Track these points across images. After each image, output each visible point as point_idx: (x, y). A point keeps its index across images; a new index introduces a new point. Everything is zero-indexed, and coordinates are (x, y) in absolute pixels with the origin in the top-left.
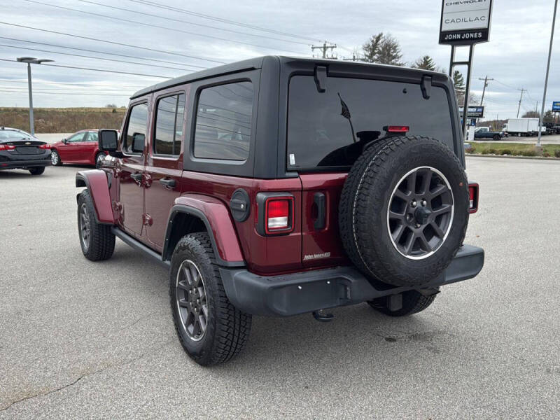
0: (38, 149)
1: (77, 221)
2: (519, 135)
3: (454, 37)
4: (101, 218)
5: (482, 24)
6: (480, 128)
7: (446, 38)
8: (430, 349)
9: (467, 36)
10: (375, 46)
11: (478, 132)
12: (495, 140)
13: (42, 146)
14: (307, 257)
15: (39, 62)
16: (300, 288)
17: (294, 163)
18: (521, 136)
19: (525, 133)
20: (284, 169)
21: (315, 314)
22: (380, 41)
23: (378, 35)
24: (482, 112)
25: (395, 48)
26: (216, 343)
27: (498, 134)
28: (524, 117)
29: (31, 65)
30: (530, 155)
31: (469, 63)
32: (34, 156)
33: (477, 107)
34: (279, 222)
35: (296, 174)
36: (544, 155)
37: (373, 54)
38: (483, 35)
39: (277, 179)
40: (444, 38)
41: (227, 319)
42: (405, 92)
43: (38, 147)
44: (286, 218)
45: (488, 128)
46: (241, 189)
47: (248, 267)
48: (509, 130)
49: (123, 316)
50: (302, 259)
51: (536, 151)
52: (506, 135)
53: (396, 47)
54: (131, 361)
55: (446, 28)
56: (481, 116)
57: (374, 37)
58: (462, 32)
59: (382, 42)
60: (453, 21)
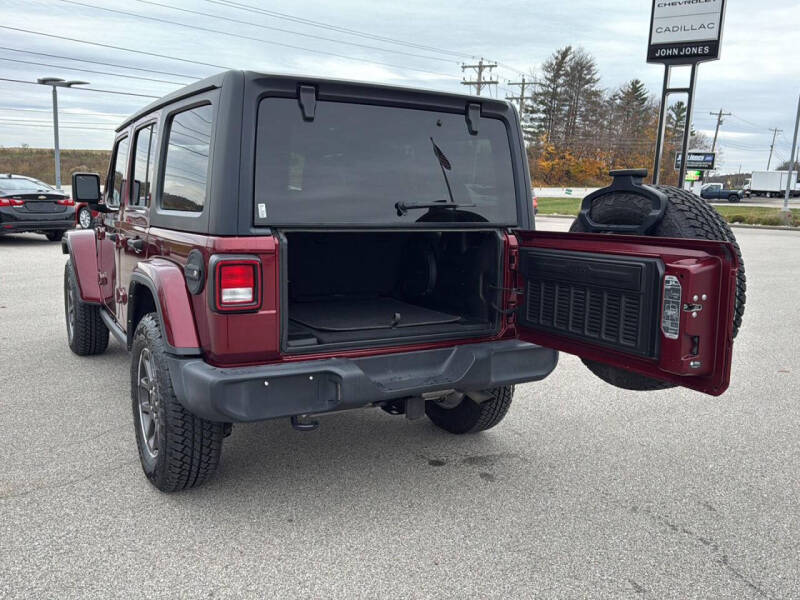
0: (57, 206)
1: (63, 301)
2: (768, 195)
3: (669, 52)
4: (84, 296)
5: (709, 35)
6: (710, 184)
7: (656, 53)
8: (483, 475)
9: (687, 51)
10: (560, 64)
11: (707, 190)
12: (731, 202)
13: (62, 201)
15: (69, 85)
16: (266, 383)
17: (265, 216)
18: (771, 197)
19: (776, 193)
20: (249, 224)
21: (294, 420)
22: (568, 58)
23: (564, 49)
24: (713, 161)
25: (589, 68)
26: (168, 458)
27: (736, 194)
28: (780, 169)
29: (58, 88)
30: (773, 223)
31: (690, 91)
32: (51, 215)
33: (706, 155)
34: (242, 295)
35: (268, 231)
36: (792, 224)
37: (557, 76)
38: (711, 50)
39: (239, 236)
40: (655, 54)
41: (182, 427)
42: (439, 125)
43: (56, 203)
44: (250, 289)
45: (722, 185)
46: (196, 250)
47: (204, 356)
48: (753, 188)
49: (87, 427)
51: (782, 218)
52: (748, 195)
53: (591, 66)
54: (72, 482)
55: (657, 39)
56: (711, 167)
57: (559, 52)
58: (680, 45)
59: (571, 60)
60: (668, 29)
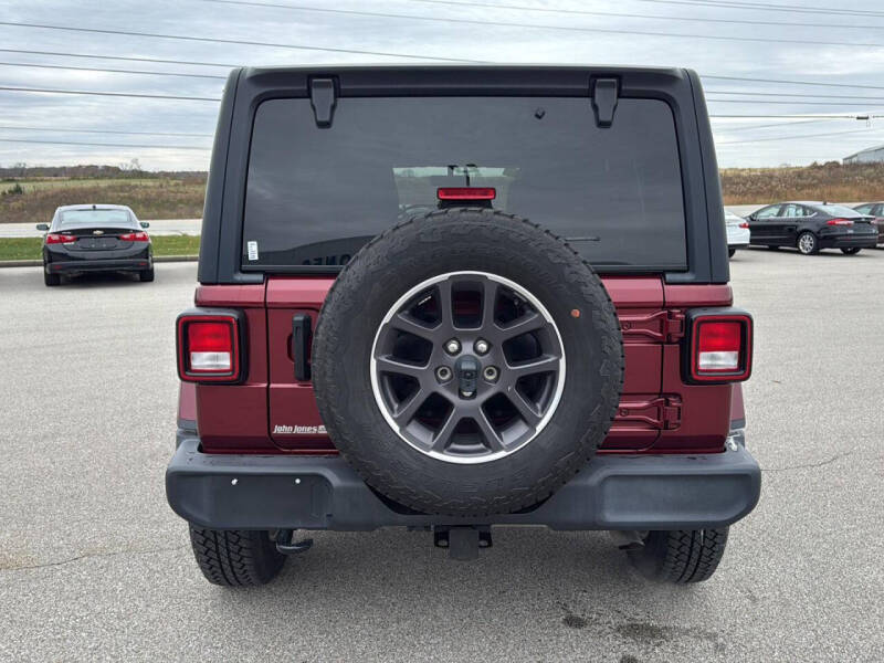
0: (119, 242)
14: (279, 430)
17: (256, 258)
35: (260, 277)
42: (538, 117)
43: (118, 238)
50: (269, 433)
